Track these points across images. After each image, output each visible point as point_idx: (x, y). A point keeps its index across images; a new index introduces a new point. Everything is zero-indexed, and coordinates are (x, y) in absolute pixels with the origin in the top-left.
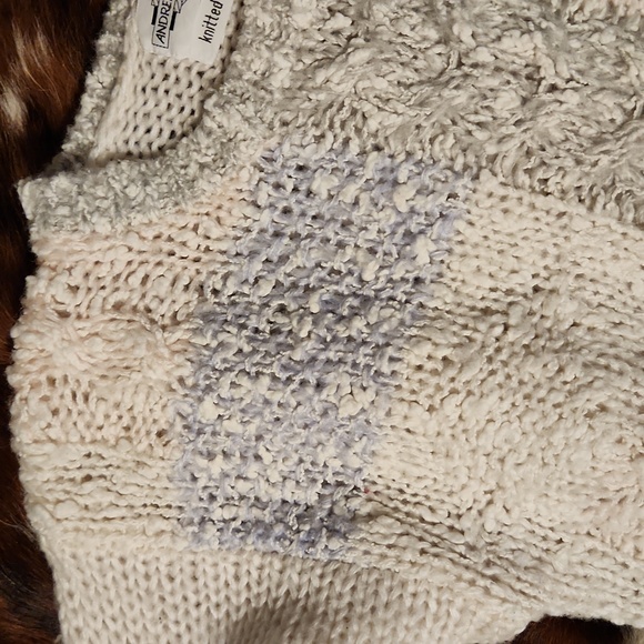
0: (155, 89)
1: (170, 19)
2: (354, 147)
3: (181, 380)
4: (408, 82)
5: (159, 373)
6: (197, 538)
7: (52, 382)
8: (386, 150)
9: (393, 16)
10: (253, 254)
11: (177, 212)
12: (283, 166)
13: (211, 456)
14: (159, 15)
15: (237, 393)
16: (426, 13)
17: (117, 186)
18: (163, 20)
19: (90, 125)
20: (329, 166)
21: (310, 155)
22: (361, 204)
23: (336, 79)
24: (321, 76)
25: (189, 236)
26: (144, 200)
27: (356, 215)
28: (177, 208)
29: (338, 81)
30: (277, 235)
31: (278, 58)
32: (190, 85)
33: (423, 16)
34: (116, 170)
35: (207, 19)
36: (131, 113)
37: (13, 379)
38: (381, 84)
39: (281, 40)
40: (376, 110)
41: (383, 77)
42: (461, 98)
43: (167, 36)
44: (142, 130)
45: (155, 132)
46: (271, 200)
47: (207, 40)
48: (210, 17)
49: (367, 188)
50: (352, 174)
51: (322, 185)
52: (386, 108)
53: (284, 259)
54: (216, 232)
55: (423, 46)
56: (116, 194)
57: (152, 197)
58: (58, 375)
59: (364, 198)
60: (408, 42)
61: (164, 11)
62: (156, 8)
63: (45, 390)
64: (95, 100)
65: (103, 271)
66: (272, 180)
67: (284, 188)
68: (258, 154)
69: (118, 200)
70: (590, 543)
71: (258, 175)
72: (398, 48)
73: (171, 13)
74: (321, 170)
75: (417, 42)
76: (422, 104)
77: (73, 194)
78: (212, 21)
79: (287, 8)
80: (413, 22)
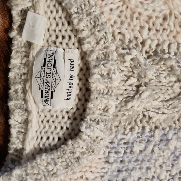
0: (48, 121)
1: (50, 94)
2: (148, 130)
4: (166, 100)
8: (161, 127)
9: (156, 75)
11: (72, 173)
12: (118, 144)
14: (44, 93)
16: (169, 71)
17: (43, 168)
18: (47, 95)
19: (18, 141)
20: (138, 140)
21: (130, 137)
22: (155, 151)
23: (136, 105)
26: (57, 171)
28: (72, 172)
32: (63, 117)
33: (168, 72)
34: (41, 160)
35: (67, 91)
36: (38, 132)
38: (156, 103)
39: (109, 94)
40: (156, 114)
41: (156, 100)
43: (50, 101)
44: (45, 139)
45: (51, 139)
46: (115, 159)
47: (68, 99)
48: (68, 90)
50: (148, 141)
51: (137, 148)
52: (159, 112)
55: (170, 85)
56: (43, 171)
57: (60, 169)
59: (156, 149)
60: (164, 84)
61: (46, 91)
62: (42, 91)
64: (17, 129)
66: (114, 151)
67: (120, 153)
68: (107, 143)
69: (45, 173)
71: (108, 150)
72: (160, 87)
73: (50, 92)
74: (135, 142)
75: (168, 84)
77: (24, 176)
78: (69, 91)
79: (110, 80)
80: (164, 76)
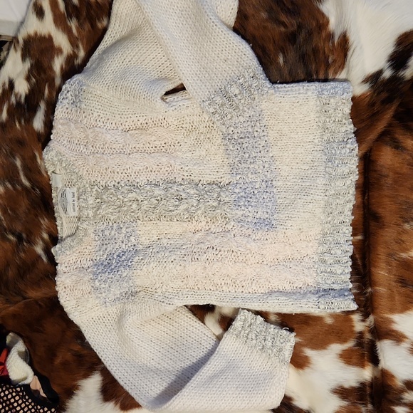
2: (111, 224)
3: (91, 279)
4: (115, 208)
5: (86, 278)
6: (106, 307)
7: (65, 288)
8: (117, 222)
10: (100, 250)
12: (98, 231)
13: (101, 293)
15: (102, 278)
17: (68, 244)
19: (61, 233)
20: (107, 229)
21: (103, 227)
22: (116, 234)
24: (98, 212)
25: (85, 250)
27: (116, 237)
28: (81, 245)
29: (102, 212)
30: (103, 245)
31: (89, 211)
37: (57, 289)
42: (126, 208)
45: (72, 230)
47: (74, 211)
49: (116, 231)
50: (112, 229)
51: (107, 233)
52: (113, 214)
53: (106, 249)
54: (91, 248)
55: (115, 201)
57: (75, 244)
58: (66, 286)
60: (112, 201)
63: (64, 290)
64: (60, 227)
65: (71, 262)
66: (97, 235)
67: (100, 236)
68: (93, 230)
69: (69, 247)
70: (187, 290)
71: (94, 234)
76: (119, 212)
77: (61, 248)
